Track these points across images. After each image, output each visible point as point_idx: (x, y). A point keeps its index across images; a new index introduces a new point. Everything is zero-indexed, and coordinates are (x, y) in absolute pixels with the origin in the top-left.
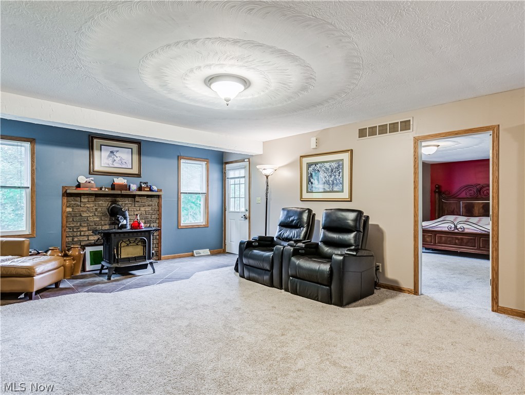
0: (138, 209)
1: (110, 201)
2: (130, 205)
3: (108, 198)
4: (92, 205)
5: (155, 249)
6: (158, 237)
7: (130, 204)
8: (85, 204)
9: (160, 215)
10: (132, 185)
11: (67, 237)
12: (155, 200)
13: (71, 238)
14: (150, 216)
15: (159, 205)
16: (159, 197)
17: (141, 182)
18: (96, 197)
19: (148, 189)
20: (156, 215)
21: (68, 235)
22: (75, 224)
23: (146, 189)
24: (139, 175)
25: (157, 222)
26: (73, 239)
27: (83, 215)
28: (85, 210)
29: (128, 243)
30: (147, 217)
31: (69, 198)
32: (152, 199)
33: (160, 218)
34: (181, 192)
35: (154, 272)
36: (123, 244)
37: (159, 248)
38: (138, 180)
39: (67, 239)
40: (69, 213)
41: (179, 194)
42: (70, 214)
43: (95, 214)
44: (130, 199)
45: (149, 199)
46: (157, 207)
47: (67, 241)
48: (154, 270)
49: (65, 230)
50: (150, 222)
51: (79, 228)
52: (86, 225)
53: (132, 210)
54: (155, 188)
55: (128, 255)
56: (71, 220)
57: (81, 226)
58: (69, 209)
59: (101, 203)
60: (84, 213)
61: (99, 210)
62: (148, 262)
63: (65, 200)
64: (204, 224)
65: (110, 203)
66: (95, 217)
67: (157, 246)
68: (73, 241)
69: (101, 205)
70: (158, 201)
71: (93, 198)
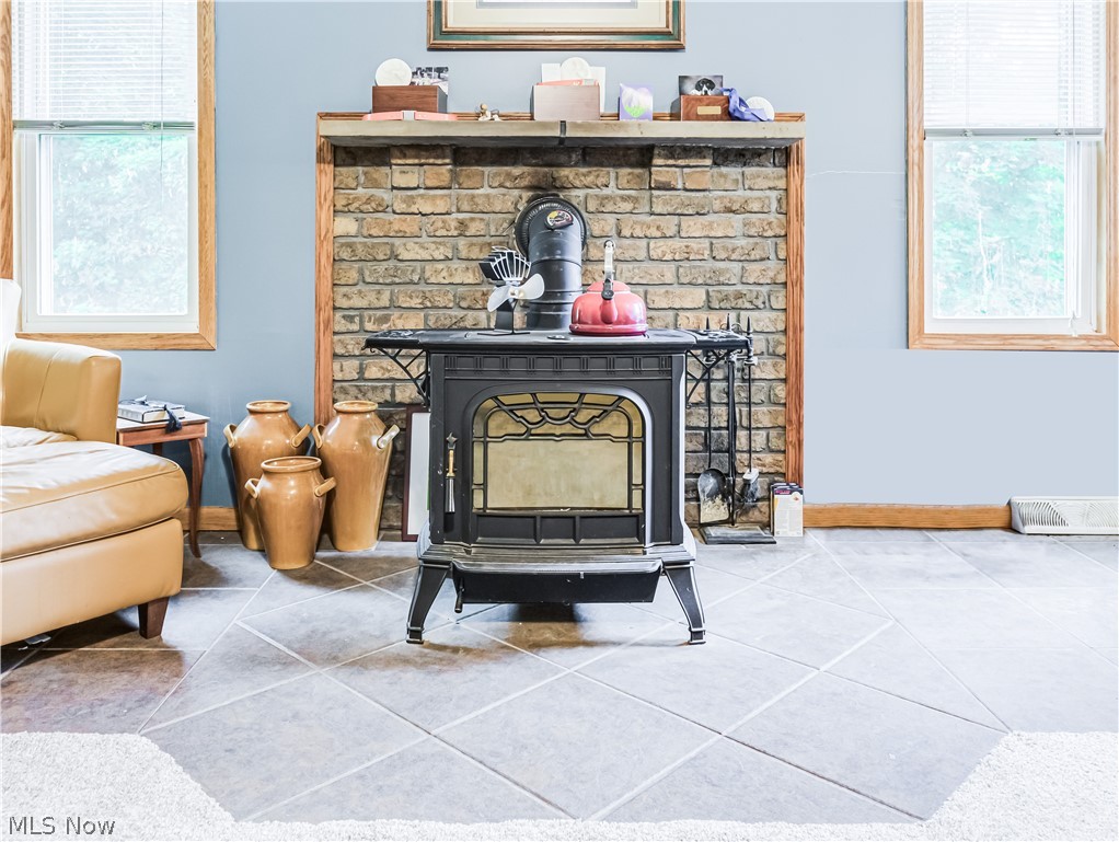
0: (669, 225)
1: (526, 182)
2: (628, 206)
3: (517, 171)
4: (441, 207)
5: (768, 458)
6: (780, 391)
7: (624, 199)
8: (410, 201)
9: (792, 263)
10: (628, 92)
11: (335, 356)
12: (765, 176)
13: (355, 363)
14: (736, 267)
15: (790, 208)
16: (784, 154)
17: (682, 79)
18: (456, 162)
19: (717, 110)
20: (773, 264)
21: (339, 350)
22: (370, 298)
23: (702, 110)
24: (669, 40)
25: (779, 303)
26: (361, 370)
27: (405, 255)
28: (415, 230)
29: (533, 415)
30: (722, 272)
31: (343, 170)
32: (749, 170)
33: (791, 284)
34: (927, 125)
35: (697, 636)
36: (499, 424)
37: (791, 452)
38: (667, 68)
39: (336, 366)
40: (346, 242)
41: (914, 142)
42: (350, 245)
43: (455, 249)
44: (625, 171)
45: (733, 172)
46: (773, 217)
47: (338, 376)
48: (695, 619)
49: (328, 323)
50: (734, 303)
51: (386, 319)
52: (415, 302)
53: (638, 232)
54: (757, 104)
55: (529, 493)
56: (354, 276)
57: (393, 305)
58: (346, 225)
59: (487, 196)
60: (410, 243)
61: (473, 229)
62: (651, 558)
63: (327, 182)
64: (1089, 330)
65: (527, 195)
66: (455, 264)
67: (776, 443)
68: (362, 378)
69: (482, 204)
70: (782, 184)
71: (442, 170)
